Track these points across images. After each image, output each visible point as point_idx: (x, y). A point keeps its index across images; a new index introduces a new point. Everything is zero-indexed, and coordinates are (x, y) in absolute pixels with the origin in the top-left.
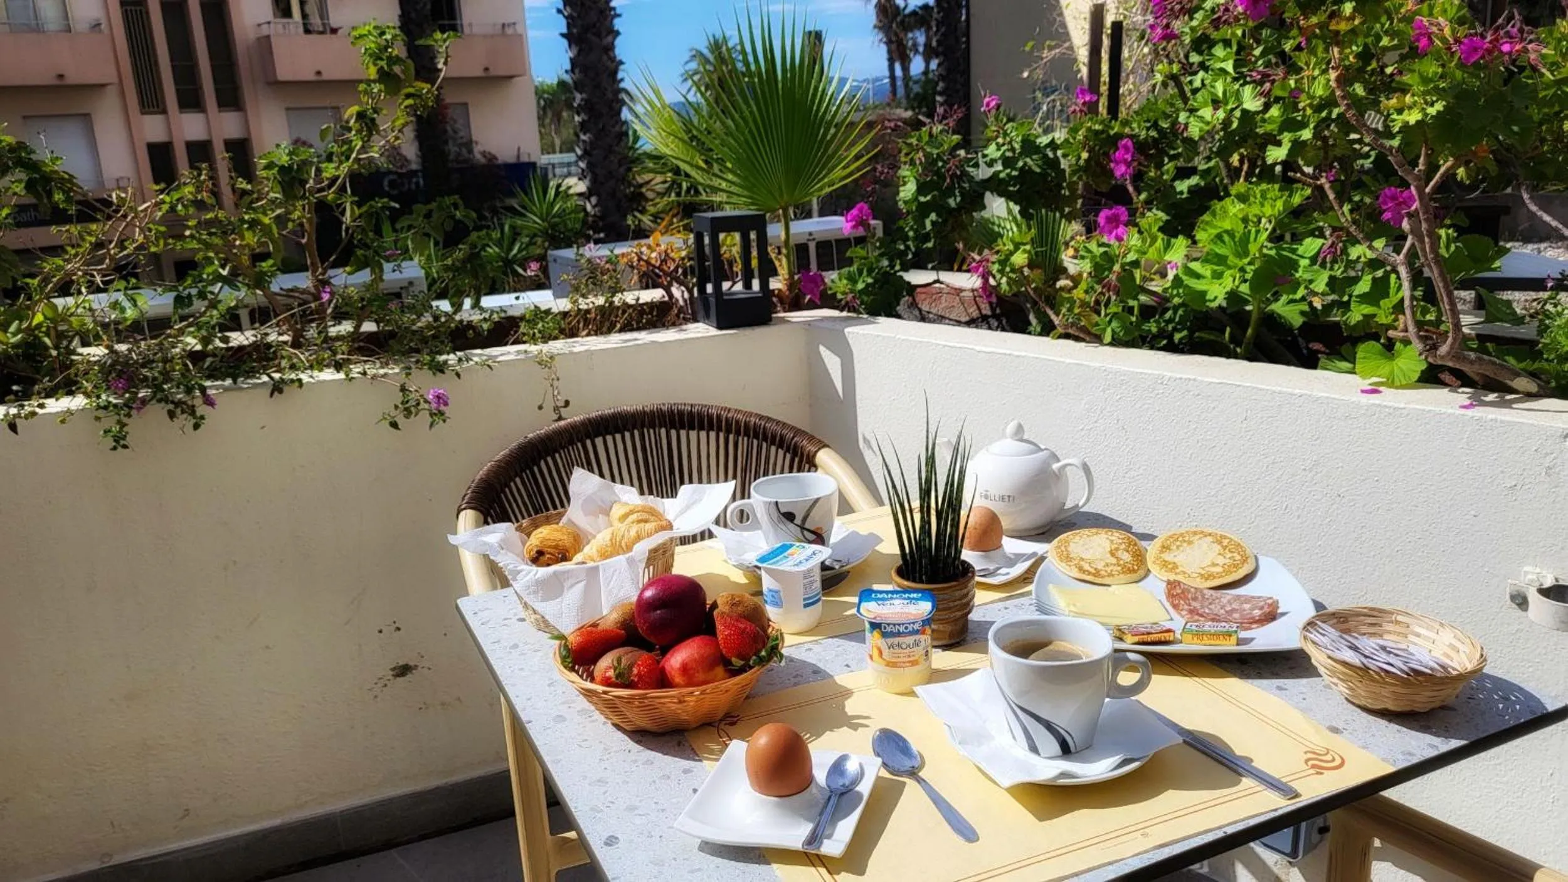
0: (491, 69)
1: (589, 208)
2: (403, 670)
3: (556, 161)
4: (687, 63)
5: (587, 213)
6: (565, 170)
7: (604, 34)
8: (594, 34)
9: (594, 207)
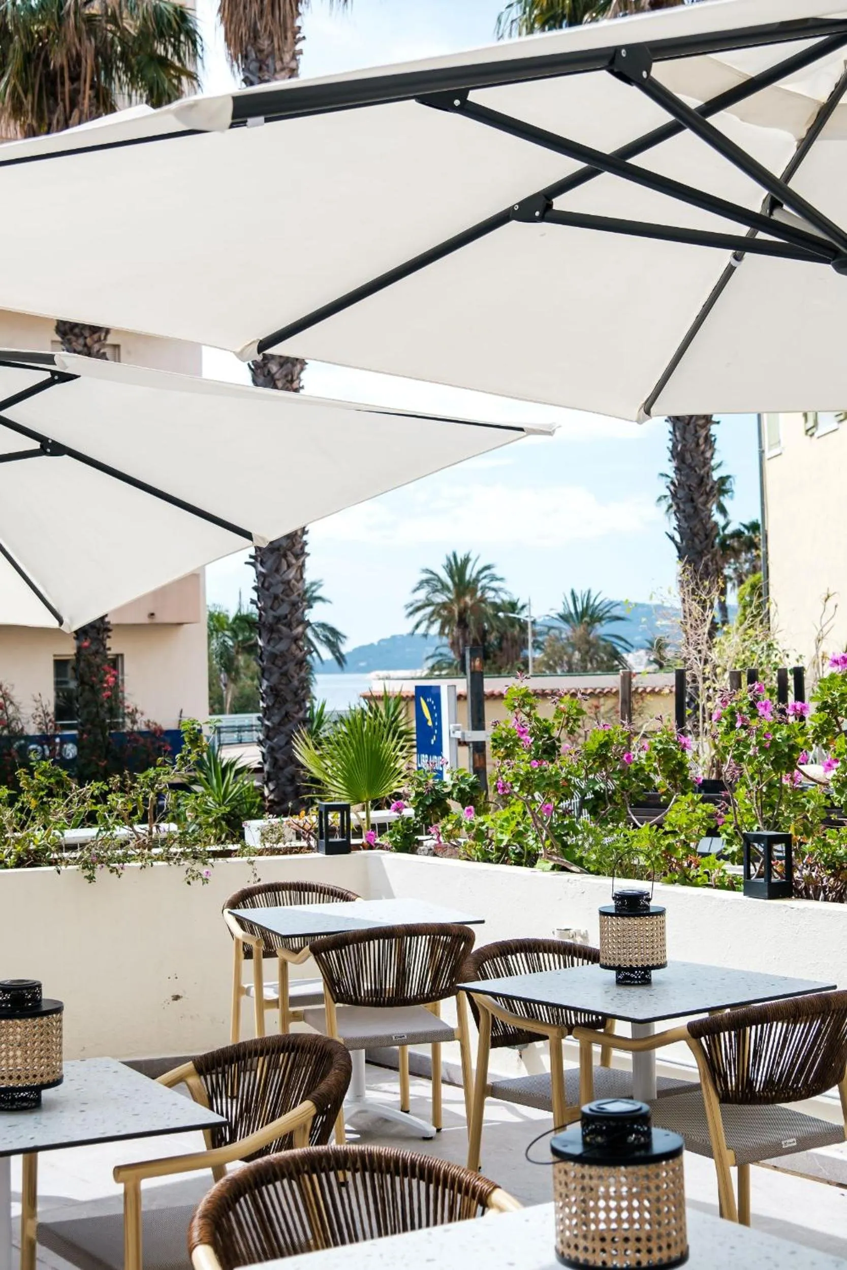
0: (157, 615)
1: (266, 793)
2: (177, 998)
3: (224, 724)
4: (415, 590)
5: (264, 798)
6: (235, 736)
7: (294, 624)
8: (285, 625)
9: (271, 792)
